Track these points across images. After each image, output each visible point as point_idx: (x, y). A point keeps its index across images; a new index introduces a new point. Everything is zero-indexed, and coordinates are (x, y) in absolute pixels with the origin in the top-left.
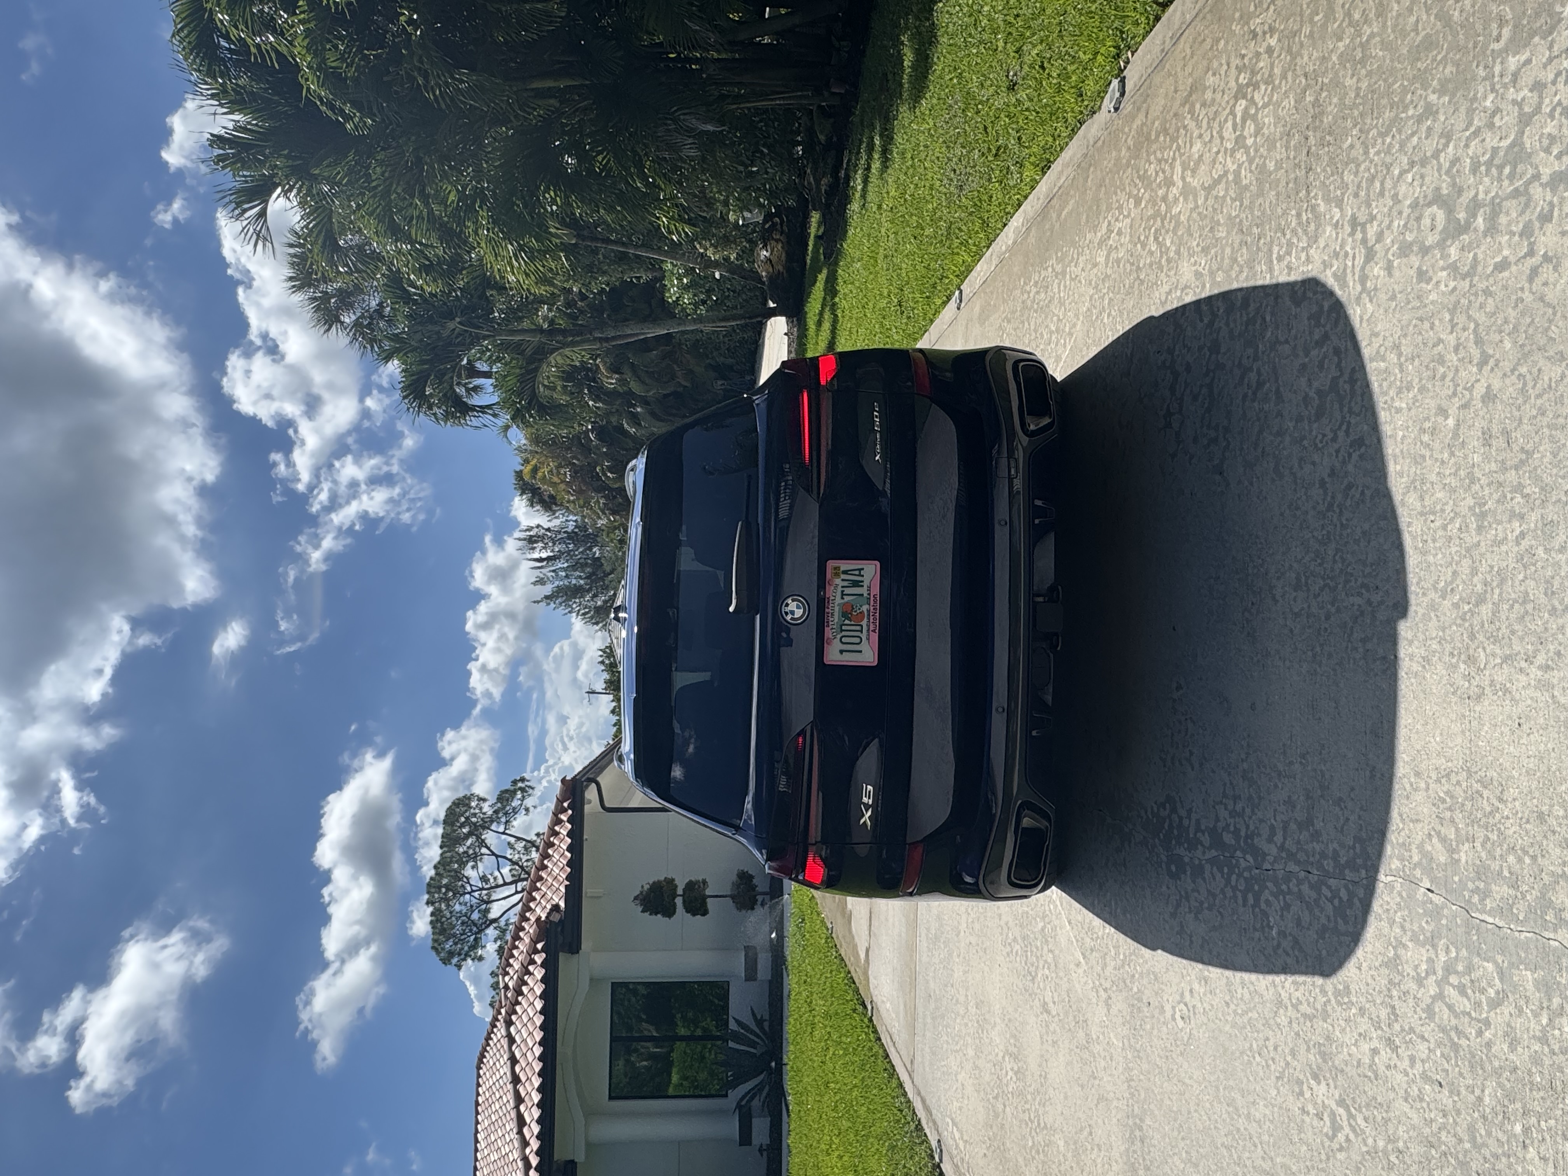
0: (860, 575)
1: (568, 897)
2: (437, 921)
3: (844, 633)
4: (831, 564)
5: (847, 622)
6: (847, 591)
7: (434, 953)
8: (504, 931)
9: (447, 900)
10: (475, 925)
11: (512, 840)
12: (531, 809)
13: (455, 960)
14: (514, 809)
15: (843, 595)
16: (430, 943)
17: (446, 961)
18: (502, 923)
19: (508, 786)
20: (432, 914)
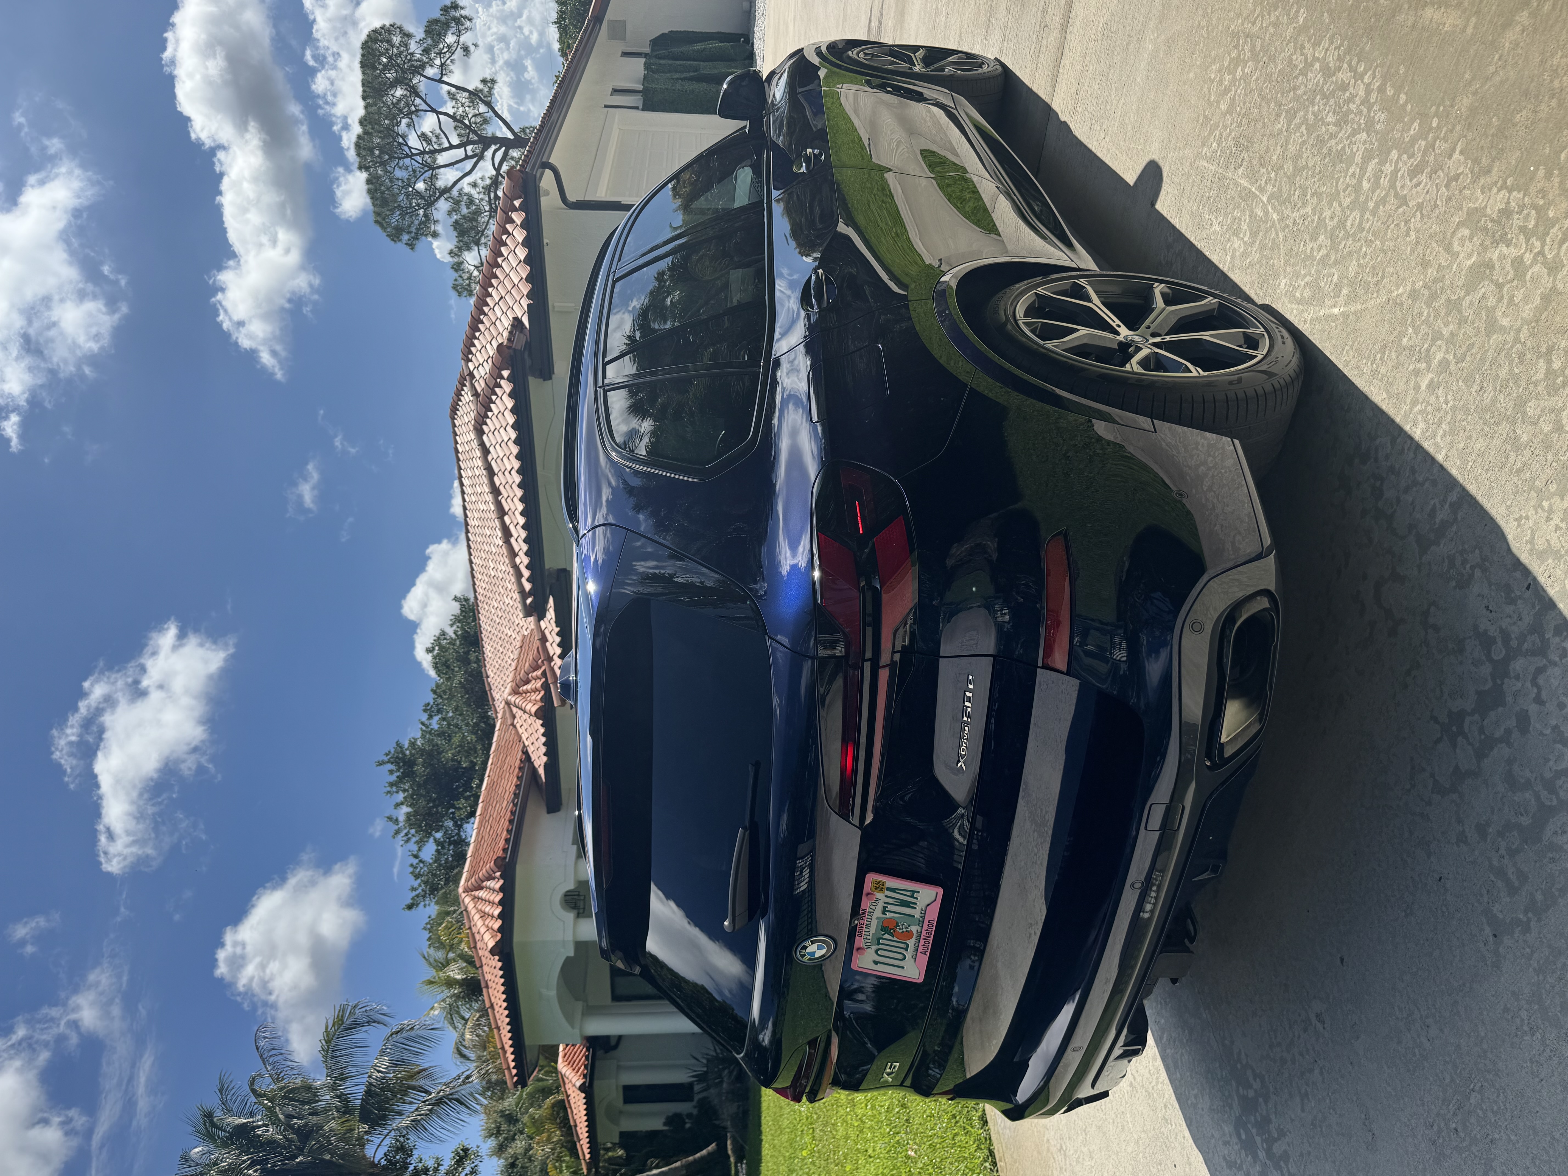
0: (912, 896)
1: (531, 311)
2: (376, 190)
3: (881, 946)
4: (871, 878)
5: (887, 936)
6: (890, 907)
7: (378, 228)
8: (457, 203)
9: (383, 164)
10: (422, 197)
11: (453, 90)
12: (472, 48)
13: (405, 237)
14: (449, 47)
15: (885, 910)
16: (372, 218)
17: (395, 235)
18: (455, 192)
19: (437, 14)
20: (368, 182)
